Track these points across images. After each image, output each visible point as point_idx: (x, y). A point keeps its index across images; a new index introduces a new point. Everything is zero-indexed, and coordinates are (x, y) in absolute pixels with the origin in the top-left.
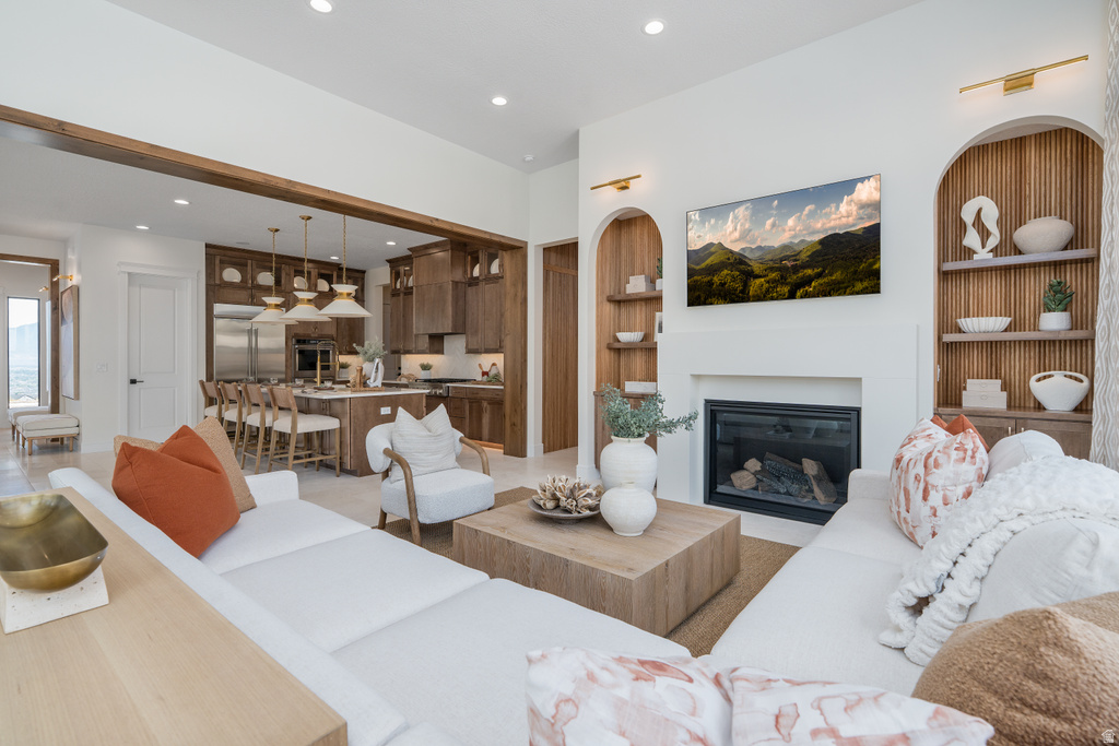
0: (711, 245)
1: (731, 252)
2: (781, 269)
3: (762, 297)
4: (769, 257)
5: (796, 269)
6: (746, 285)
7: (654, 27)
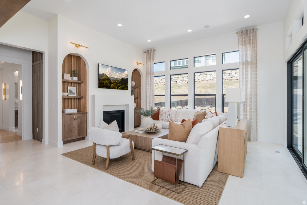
0: (104, 74)
1: (108, 77)
2: (116, 83)
3: (113, 88)
4: (114, 80)
5: (118, 83)
6: (110, 85)
7: (120, 25)
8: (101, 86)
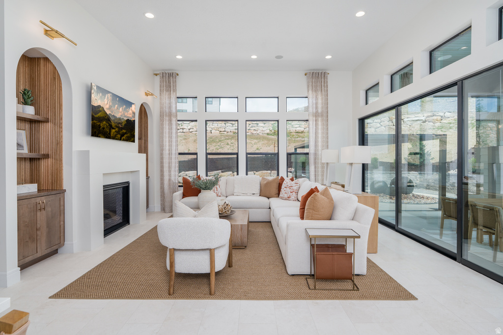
0: (100, 106)
1: (106, 113)
2: (118, 127)
3: (114, 138)
4: (116, 121)
5: (122, 129)
6: (110, 131)
8: (95, 132)
